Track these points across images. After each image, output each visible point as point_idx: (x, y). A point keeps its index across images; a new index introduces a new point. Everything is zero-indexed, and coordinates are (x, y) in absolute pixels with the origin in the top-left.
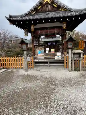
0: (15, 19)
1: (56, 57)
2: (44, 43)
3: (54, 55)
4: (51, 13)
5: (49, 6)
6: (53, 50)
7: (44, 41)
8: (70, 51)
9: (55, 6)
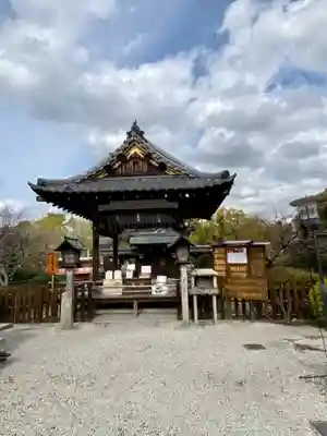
0: (53, 189)
1: (154, 288)
2: (134, 250)
3: (148, 281)
4: (144, 179)
5: (141, 163)
6: (146, 270)
7: (135, 245)
8: (184, 270)
9: (154, 163)
